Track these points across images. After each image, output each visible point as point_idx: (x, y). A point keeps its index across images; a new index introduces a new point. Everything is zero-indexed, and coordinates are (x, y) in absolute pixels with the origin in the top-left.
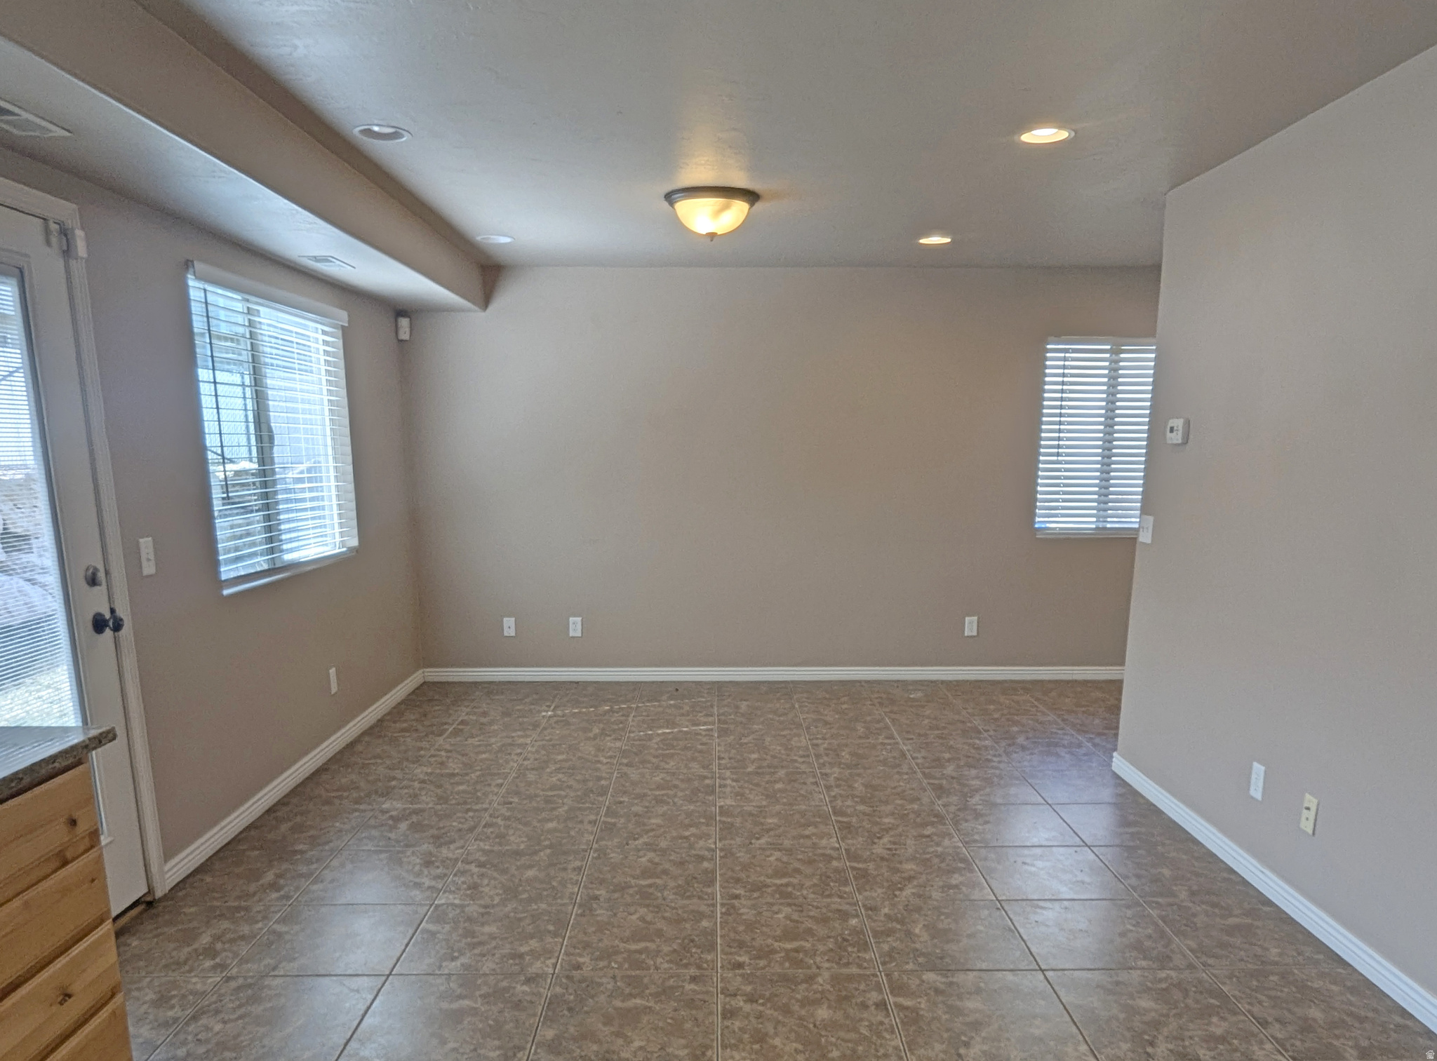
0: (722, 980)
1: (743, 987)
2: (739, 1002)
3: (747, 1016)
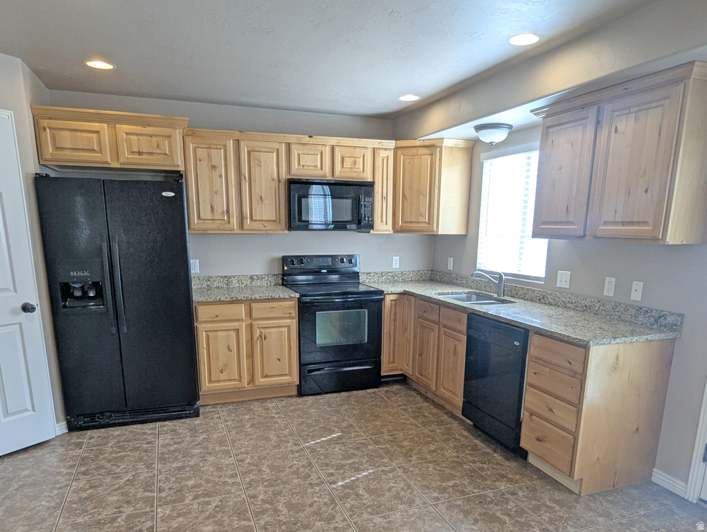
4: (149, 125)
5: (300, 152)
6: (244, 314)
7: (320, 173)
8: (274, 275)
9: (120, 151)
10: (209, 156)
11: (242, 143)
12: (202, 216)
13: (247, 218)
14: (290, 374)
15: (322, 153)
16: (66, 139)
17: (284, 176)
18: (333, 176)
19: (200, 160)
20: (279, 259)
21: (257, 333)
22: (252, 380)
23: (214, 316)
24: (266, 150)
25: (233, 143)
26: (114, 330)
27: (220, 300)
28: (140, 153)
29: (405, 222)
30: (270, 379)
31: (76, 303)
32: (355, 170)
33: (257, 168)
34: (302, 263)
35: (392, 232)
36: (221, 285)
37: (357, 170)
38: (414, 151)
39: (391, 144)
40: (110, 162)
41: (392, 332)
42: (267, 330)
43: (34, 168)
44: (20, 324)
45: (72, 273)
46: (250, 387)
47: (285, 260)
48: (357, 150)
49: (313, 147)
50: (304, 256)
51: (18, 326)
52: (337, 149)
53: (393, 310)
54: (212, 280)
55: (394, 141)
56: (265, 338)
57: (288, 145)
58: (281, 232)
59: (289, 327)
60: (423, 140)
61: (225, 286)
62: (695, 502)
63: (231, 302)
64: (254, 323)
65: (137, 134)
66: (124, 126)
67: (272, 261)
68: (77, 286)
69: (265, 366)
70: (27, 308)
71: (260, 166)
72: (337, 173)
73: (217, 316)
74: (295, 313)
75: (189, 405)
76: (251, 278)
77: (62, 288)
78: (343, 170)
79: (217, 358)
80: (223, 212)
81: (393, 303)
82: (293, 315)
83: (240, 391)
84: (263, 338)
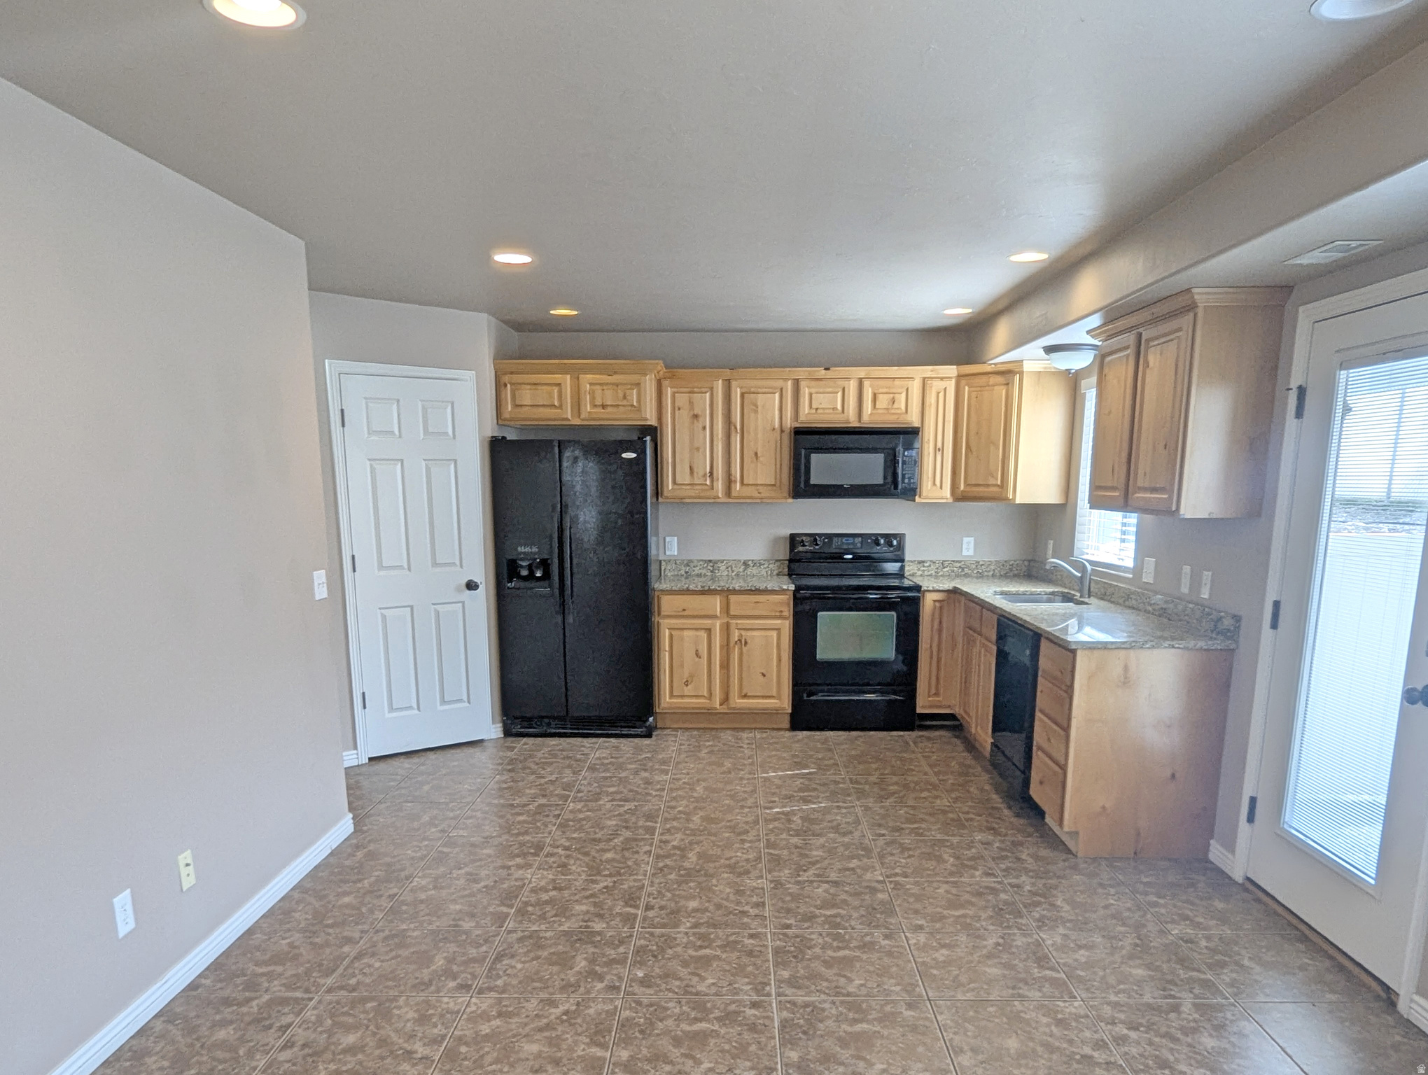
0: (766, 926)
1: (749, 921)
2: (753, 912)
3: (747, 904)
4: (615, 373)
5: (813, 390)
6: (718, 610)
7: (841, 417)
8: (777, 561)
9: (582, 404)
10: (691, 403)
11: (734, 383)
12: (679, 480)
13: (736, 482)
14: (779, 697)
15: (844, 389)
16: (527, 397)
17: (789, 423)
18: (860, 421)
19: (679, 409)
20: (785, 538)
21: (735, 635)
22: (726, 700)
23: (681, 609)
24: (764, 390)
25: (723, 384)
26: (559, 619)
27: (688, 590)
28: (604, 407)
29: (969, 485)
30: (751, 701)
31: (522, 584)
32: (893, 411)
33: (753, 415)
34: (817, 545)
35: (951, 500)
36: (704, 571)
37: (899, 412)
38: (983, 380)
39: (952, 370)
40: (570, 417)
41: (935, 649)
42: (750, 633)
43: (491, 430)
44: (463, 603)
45: (519, 549)
46: (724, 709)
47: (793, 540)
48: (897, 382)
49: (830, 383)
50: (820, 535)
51: (460, 604)
52: (866, 383)
53: (937, 616)
54: (692, 565)
55: (955, 367)
56: (746, 643)
57: (797, 383)
58: (784, 501)
59: (778, 630)
60: (995, 364)
61: (709, 574)
62: (1240, 880)
63: (703, 592)
64: (733, 622)
65: (601, 384)
66: (588, 376)
67: (776, 540)
68: (524, 564)
69: (745, 683)
70: (471, 586)
71: (756, 412)
72: (866, 418)
73: (684, 610)
74: (788, 611)
75: (639, 719)
76: (745, 564)
77: (508, 565)
78: (874, 412)
79: (682, 666)
80: (705, 475)
81: (938, 604)
82: (786, 614)
83: (709, 713)
84: (743, 642)
